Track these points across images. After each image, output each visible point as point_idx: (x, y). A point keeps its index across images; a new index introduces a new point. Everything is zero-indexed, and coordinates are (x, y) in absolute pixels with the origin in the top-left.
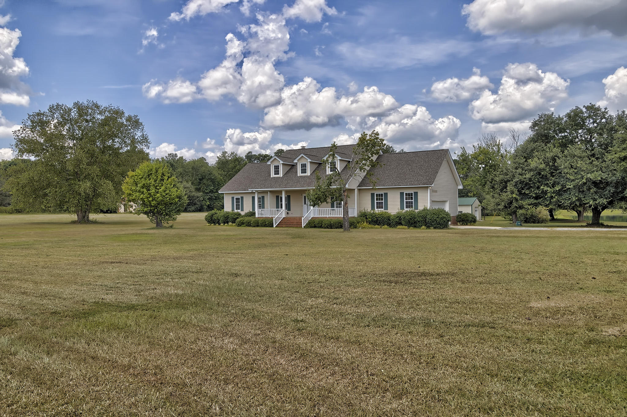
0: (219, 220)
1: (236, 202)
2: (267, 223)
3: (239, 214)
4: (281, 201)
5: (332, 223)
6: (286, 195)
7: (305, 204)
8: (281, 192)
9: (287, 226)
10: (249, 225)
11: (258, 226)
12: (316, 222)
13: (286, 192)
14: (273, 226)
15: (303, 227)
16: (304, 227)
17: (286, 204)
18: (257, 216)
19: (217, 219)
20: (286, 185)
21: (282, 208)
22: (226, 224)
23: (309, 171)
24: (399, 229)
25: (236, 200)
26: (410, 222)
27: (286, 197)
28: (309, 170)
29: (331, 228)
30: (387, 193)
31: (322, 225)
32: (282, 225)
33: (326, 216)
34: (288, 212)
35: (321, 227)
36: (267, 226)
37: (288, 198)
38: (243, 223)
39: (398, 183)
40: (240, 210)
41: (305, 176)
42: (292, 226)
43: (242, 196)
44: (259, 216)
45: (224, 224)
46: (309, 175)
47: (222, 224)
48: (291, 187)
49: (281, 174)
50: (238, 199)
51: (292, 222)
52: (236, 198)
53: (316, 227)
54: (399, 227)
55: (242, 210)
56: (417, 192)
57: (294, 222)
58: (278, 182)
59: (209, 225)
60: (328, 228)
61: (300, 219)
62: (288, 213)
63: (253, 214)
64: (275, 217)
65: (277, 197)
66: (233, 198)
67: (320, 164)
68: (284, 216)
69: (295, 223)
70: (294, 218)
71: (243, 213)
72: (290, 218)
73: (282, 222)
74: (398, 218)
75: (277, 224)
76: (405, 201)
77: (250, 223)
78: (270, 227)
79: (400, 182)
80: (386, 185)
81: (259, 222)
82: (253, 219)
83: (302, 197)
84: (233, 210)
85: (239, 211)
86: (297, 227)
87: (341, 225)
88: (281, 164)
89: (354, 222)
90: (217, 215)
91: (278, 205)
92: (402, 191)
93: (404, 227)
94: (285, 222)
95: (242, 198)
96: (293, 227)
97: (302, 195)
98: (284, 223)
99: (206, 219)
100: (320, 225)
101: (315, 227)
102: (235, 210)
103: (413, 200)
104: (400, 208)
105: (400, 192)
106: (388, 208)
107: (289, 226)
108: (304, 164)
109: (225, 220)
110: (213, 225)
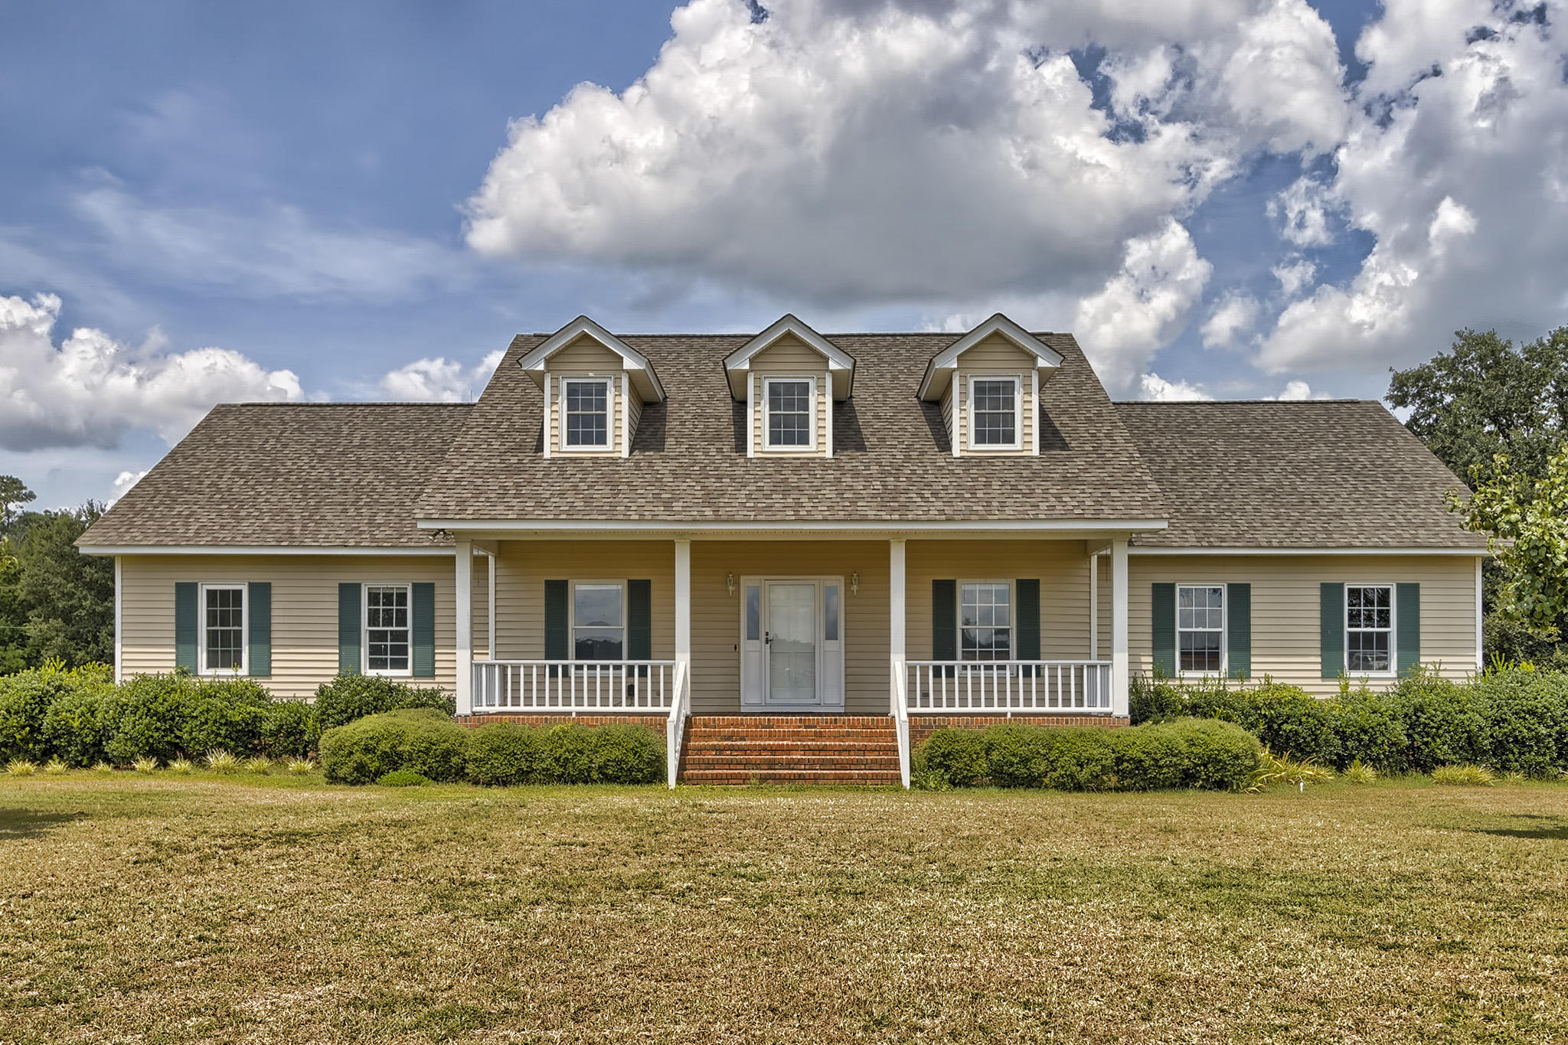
0: (105, 735)
1: (211, 614)
7: (753, 635)
16: (914, 782)
18: (466, 705)
19: (82, 728)
23: (829, 432)
24: (1450, 782)
25: (211, 604)
30: (1247, 586)
32: (711, 765)
33: (996, 709)
38: (393, 760)
43: (259, 577)
46: (825, 454)
49: (623, 441)
50: (223, 599)
52: (211, 595)
55: (262, 670)
66: (185, 591)
68: (687, 708)
76: (1347, 629)
79: (1327, 530)
83: (736, 595)
84: (185, 667)
85: (235, 675)
88: (621, 377)
91: (560, 642)
97: (736, 582)
102: (203, 670)
103: (1392, 629)
104: (1319, 667)
105: (1322, 584)
106: (1253, 667)
107: (801, 777)
108: (789, 387)
109: (156, 735)
110: (60, 767)
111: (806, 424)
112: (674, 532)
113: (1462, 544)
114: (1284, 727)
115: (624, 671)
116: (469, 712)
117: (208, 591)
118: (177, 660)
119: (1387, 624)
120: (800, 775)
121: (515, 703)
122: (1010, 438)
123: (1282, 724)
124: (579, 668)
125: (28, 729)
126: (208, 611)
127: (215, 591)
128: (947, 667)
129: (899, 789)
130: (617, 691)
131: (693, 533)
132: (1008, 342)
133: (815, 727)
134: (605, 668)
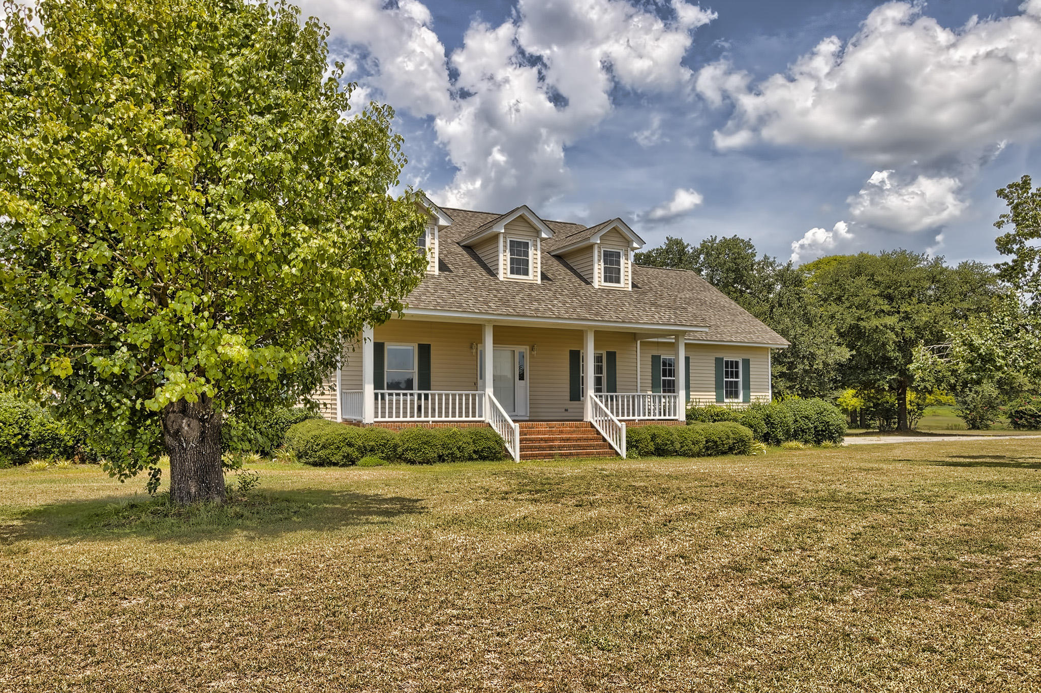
103: (740, 379)
104: (715, 397)
108: (519, 243)
111: (527, 265)
112: (486, 320)
115: (416, 397)
116: (372, 422)
119: (737, 377)
121: (383, 416)
122: (618, 281)
124: (391, 395)
130: (412, 408)
131: (495, 321)
132: (618, 232)
134: (405, 395)
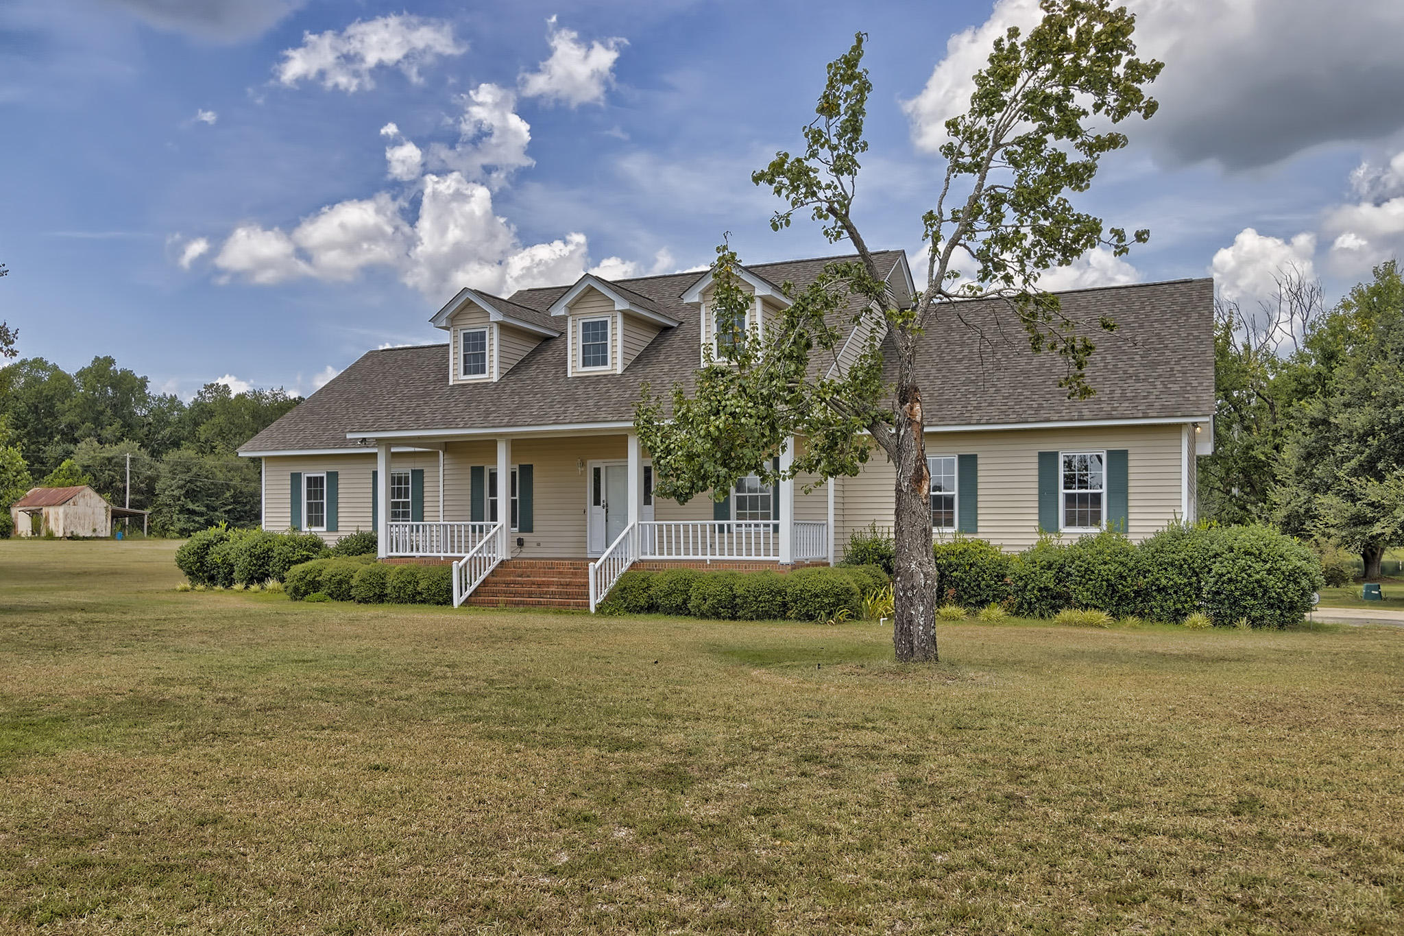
0: (232, 565)
1: (309, 493)
2: (423, 585)
3: (315, 545)
4: (493, 491)
5: (740, 591)
6: (512, 463)
7: (597, 502)
8: (488, 446)
9: (517, 604)
10: (341, 592)
11: (381, 598)
12: (660, 583)
13: (518, 445)
14: (448, 601)
15: (592, 609)
16: (600, 608)
17: (514, 502)
18: (382, 551)
19: (223, 562)
20: (513, 413)
21: (494, 517)
22: (255, 587)
23: (619, 355)
24: (1068, 623)
25: (309, 485)
26: (1114, 591)
27: (514, 474)
28: (619, 349)
29: (734, 618)
30: (975, 457)
31: (685, 602)
32: (495, 594)
33: (700, 557)
34: (523, 535)
35: (681, 610)
36: (423, 602)
37: (523, 478)
39: (1031, 408)
40: (324, 529)
41: (598, 379)
42: (539, 603)
43: (332, 468)
44: (394, 554)
45: (247, 587)
46: (619, 371)
47: (238, 586)
48: (539, 419)
49: (495, 370)
50: (314, 482)
51: (539, 585)
52: (309, 479)
53: (657, 610)
54: (1065, 614)
55: (333, 527)
56: (1124, 453)
57: (549, 584)
58: (479, 402)
59: (186, 590)
60: (717, 616)
61: (580, 566)
62: (520, 542)
63: (367, 544)
64: (460, 559)
65: (477, 473)
66: (296, 478)
67: (665, 329)
68: (502, 554)
69: (553, 589)
70: (551, 565)
71: (331, 540)
72: (532, 565)
73: (496, 583)
74: (1050, 574)
75: (471, 589)
76: (1062, 491)
77: (345, 586)
78: (438, 603)
79: (1040, 407)
80: (976, 417)
81: (390, 579)
82: (365, 567)
83: (584, 474)
84: (296, 527)
85: (320, 531)
86: (562, 609)
87: (785, 604)
88: (495, 327)
89: (848, 590)
90: (226, 546)
91: (481, 509)
92: (1048, 447)
93: (1092, 614)
94: (508, 584)
95: (333, 476)
96: (545, 607)
97: (583, 464)
98: (502, 588)
99: (181, 563)
100: (680, 600)
101: (651, 608)
102: (305, 528)
105: (1039, 453)
106: (979, 524)
107: (523, 603)
109: (253, 568)
110: (202, 587)
113: (1150, 415)
114: (955, 574)
117: (308, 478)
118: (292, 522)
120: (538, 602)
123: (953, 571)
125: (198, 564)
126: (308, 490)
127: (311, 477)
128: (719, 525)
129: (588, 613)
133: (580, 569)
